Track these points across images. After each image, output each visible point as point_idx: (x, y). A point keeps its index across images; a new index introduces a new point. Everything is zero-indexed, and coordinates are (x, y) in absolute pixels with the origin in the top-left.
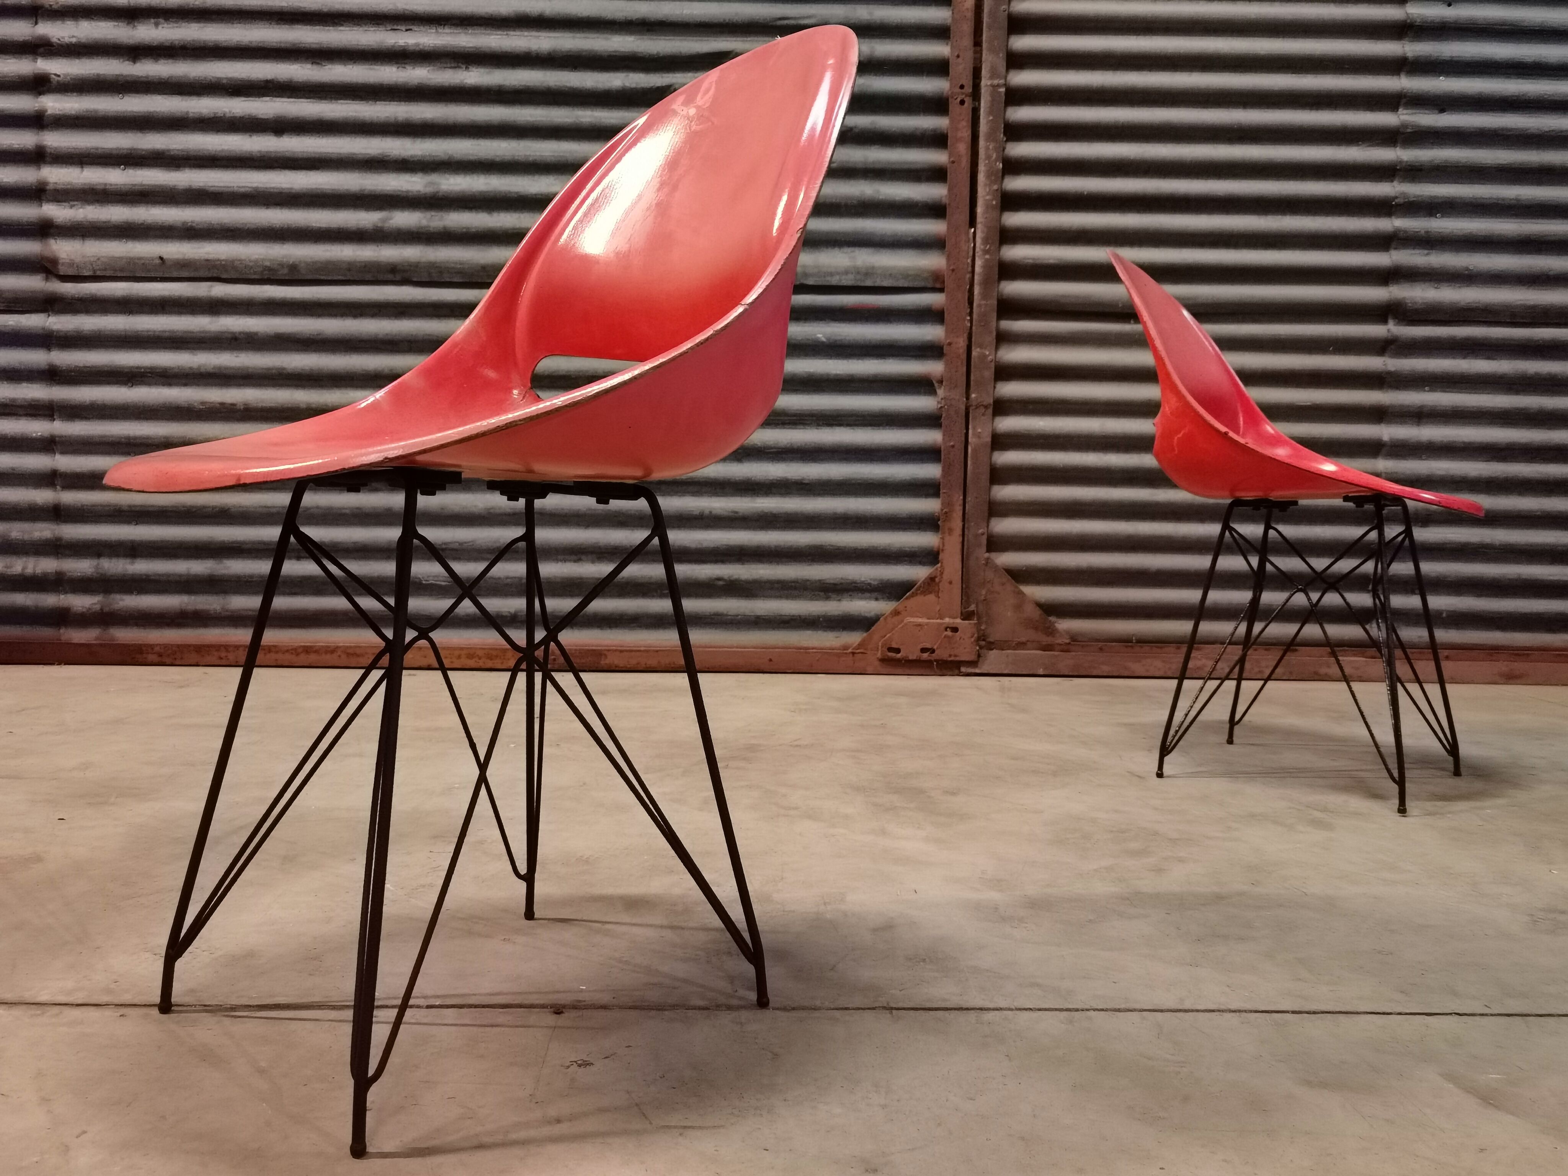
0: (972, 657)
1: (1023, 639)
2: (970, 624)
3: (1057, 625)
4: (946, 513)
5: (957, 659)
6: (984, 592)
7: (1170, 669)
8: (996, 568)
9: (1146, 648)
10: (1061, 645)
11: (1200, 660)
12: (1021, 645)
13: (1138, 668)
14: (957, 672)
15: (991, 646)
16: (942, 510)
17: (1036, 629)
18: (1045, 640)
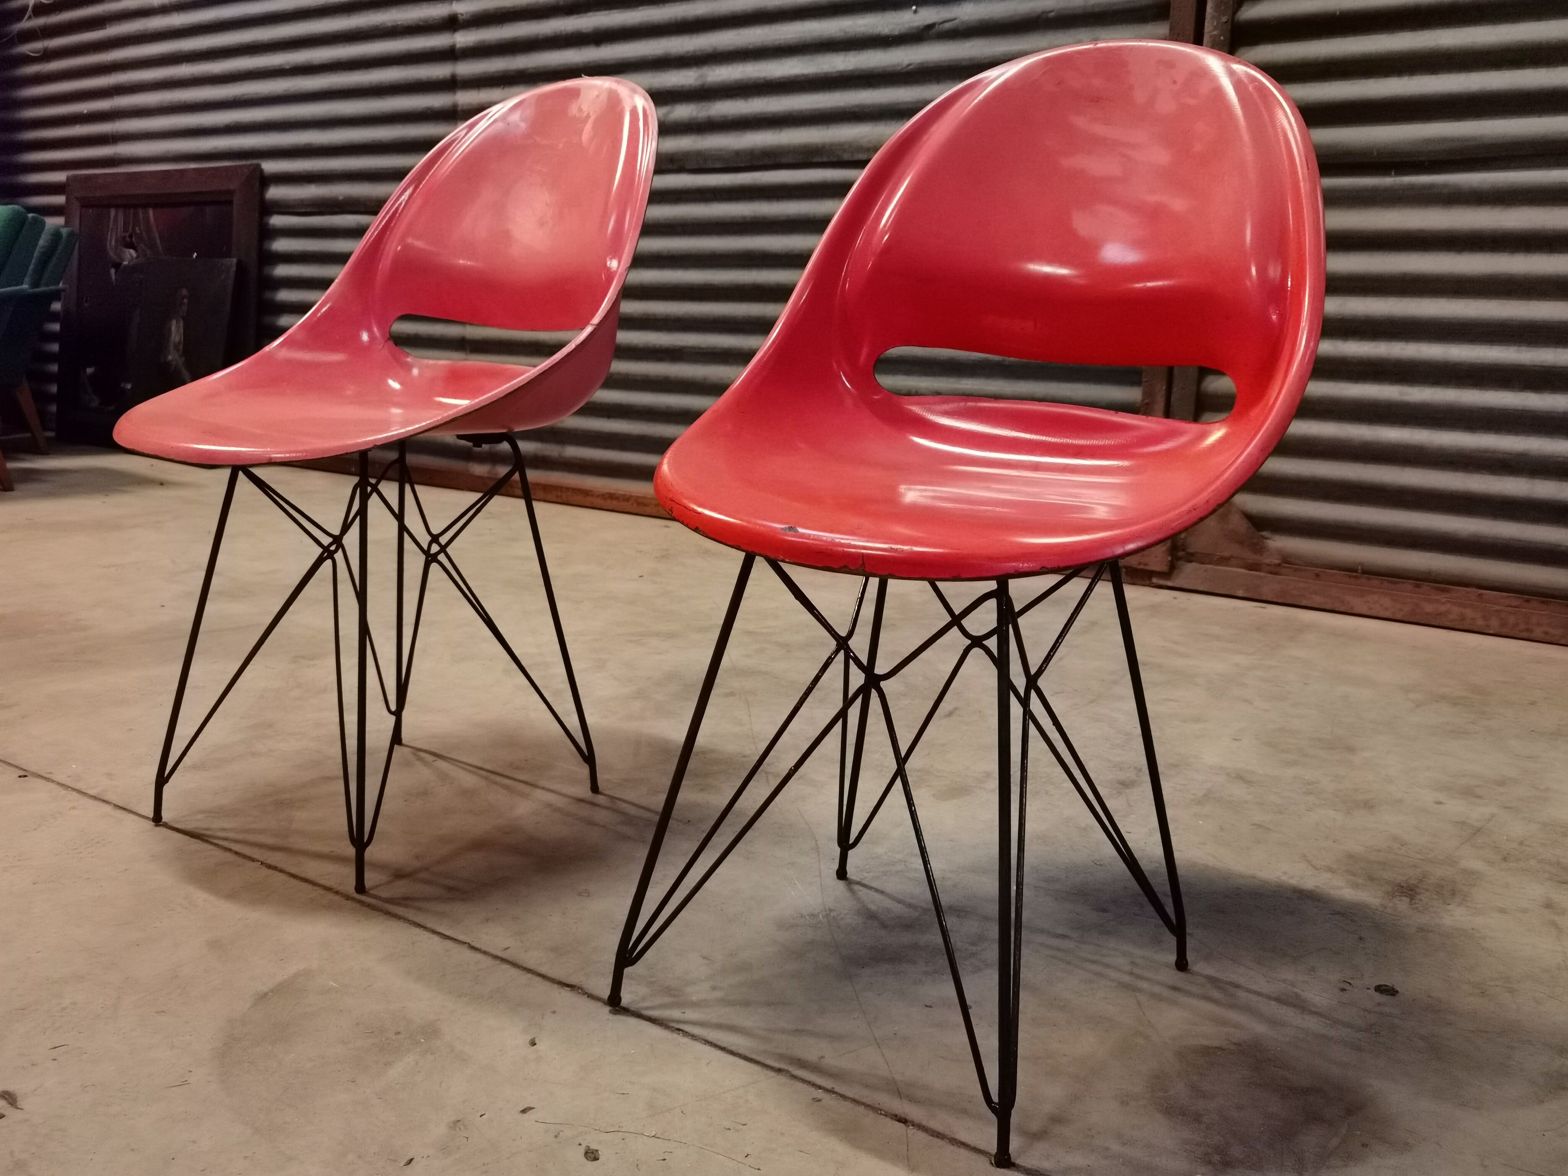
0: (1166, 569)
1: (1227, 554)
3: (1268, 541)
4: (1147, 404)
5: (1147, 568)
7: (1401, 610)
9: (1375, 582)
10: (1270, 565)
11: (1443, 603)
12: (1224, 561)
13: (1358, 604)
14: (1148, 582)
15: (1191, 558)
16: (1143, 400)
17: (1241, 543)
18: (1251, 557)
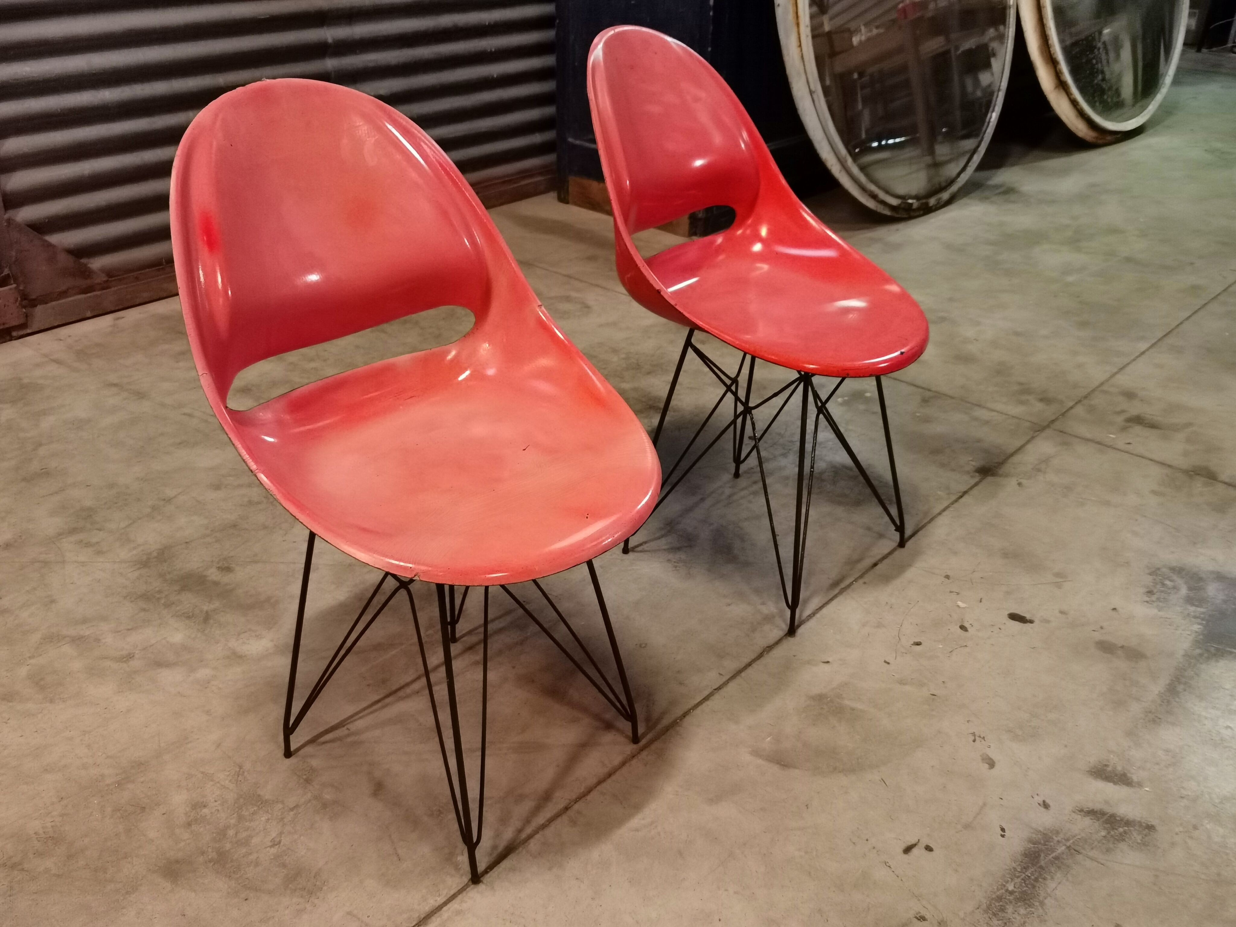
0: (22, 321)
1: (63, 288)
2: (11, 289)
3: (90, 265)
5: (7, 326)
6: (14, 253)
8: (19, 227)
10: (100, 284)
12: (63, 294)
14: (8, 338)
15: (35, 303)
17: (72, 274)
18: (83, 283)
